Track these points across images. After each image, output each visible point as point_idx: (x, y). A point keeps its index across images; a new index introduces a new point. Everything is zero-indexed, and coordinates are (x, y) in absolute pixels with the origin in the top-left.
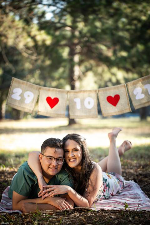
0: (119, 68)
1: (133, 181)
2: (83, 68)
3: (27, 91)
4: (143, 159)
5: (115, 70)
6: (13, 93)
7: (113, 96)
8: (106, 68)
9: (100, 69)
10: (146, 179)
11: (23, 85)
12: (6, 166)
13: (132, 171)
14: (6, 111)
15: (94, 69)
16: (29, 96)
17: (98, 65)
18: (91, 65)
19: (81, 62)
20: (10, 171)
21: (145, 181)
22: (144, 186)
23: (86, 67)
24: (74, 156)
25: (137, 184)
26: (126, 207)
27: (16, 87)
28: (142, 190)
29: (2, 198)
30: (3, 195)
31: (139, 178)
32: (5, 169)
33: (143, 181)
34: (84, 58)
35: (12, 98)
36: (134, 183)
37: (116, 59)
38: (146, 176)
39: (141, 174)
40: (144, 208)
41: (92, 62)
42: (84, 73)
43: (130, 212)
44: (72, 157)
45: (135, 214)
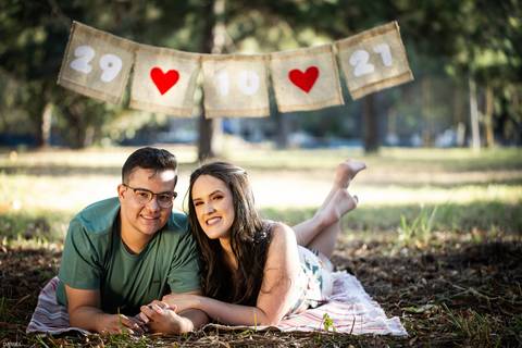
0: (318, 31)
1: (345, 272)
2: (233, 29)
3: (106, 53)
4: (368, 232)
5: (308, 35)
6: (74, 58)
7: (303, 70)
8: (288, 31)
9: (273, 34)
10: (375, 269)
11: (96, 40)
12: (51, 240)
13: (343, 254)
14: (53, 129)
15: (261, 32)
16: (110, 65)
17: (268, 24)
18: (253, 22)
19: (229, 16)
20: (58, 250)
21: (373, 274)
22: (371, 284)
23: (241, 28)
24: (215, 211)
25: (354, 277)
26: (327, 323)
27: (82, 44)
28: (367, 291)
29: (39, 303)
30: (41, 296)
31: (360, 268)
32: (46, 245)
33: (368, 274)
34: (236, 6)
35: (71, 69)
36: (348, 275)
37: (310, 11)
38: (374, 264)
39: (363, 260)
40: (369, 327)
41: (256, 16)
42: (237, 41)
43: (337, 335)
44: (210, 213)
45: (347, 339)
